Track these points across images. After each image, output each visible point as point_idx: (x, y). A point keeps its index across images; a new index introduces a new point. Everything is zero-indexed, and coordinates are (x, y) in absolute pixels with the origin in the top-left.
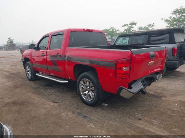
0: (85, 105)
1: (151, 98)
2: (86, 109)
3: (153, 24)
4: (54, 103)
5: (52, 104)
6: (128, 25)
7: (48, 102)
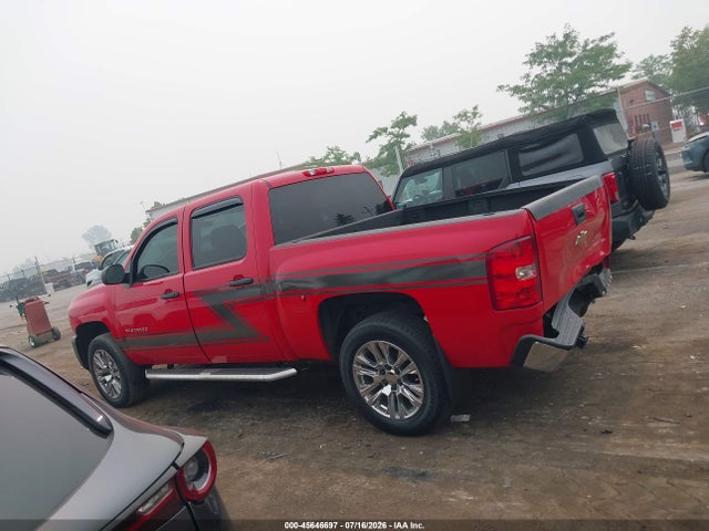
0: (392, 439)
1: (598, 358)
2: (408, 452)
3: (475, 108)
4: (272, 461)
5: (270, 467)
6: (389, 130)
7: (250, 464)
